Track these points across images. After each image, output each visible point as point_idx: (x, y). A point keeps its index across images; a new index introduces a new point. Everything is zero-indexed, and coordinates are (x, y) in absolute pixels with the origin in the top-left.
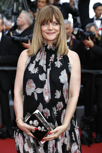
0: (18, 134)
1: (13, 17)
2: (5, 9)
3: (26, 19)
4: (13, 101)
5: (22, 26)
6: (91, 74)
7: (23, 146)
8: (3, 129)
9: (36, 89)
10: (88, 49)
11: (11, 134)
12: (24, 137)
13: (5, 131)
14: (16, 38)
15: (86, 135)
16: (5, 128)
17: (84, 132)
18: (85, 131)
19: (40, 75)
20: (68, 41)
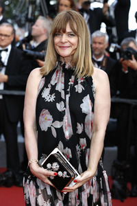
0: (29, 182)
1: (27, 24)
2: (17, 14)
3: (43, 27)
4: (24, 136)
5: (38, 36)
6: (129, 105)
7: (36, 199)
8: (7, 173)
9: (53, 122)
10: (127, 72)
11: (18, 180)
12: (37, 187)
13: (10, 176)
14: (30, 52)
15: (119, 186)
16: (11, 173)
17: (115, 182)
18: (118, 180)
19: (57, 104)
20: (100, 59)
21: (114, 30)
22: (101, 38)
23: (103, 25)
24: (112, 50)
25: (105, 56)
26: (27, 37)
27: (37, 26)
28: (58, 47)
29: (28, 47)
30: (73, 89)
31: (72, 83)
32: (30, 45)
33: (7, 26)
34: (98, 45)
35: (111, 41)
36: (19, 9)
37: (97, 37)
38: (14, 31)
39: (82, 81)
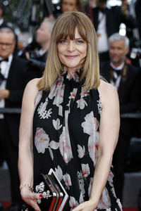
9: (50, 142)
19: (54, 121)
20: (120, 68)
21: (136, 33)
22: (121, 42)
23: (123, 26)
24: (133, 56)
25: (126, 64)
26: (31, 44)
27: (42, 30)
28: (63, 57)
29: (32, 56)
30: (74, 104)
31: (74, 97)
32: (35, 54)
33: (8, 32)
34: (116, 51)
35: (132, 46)
36: (21, 10)
37: (115, 41)
38: (16, 38)
39: (86, 95)
